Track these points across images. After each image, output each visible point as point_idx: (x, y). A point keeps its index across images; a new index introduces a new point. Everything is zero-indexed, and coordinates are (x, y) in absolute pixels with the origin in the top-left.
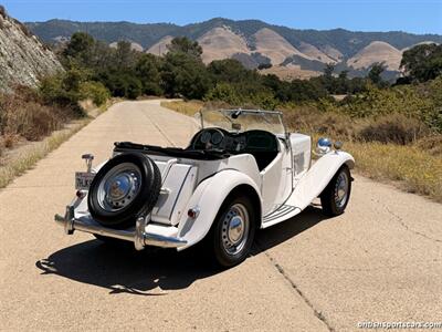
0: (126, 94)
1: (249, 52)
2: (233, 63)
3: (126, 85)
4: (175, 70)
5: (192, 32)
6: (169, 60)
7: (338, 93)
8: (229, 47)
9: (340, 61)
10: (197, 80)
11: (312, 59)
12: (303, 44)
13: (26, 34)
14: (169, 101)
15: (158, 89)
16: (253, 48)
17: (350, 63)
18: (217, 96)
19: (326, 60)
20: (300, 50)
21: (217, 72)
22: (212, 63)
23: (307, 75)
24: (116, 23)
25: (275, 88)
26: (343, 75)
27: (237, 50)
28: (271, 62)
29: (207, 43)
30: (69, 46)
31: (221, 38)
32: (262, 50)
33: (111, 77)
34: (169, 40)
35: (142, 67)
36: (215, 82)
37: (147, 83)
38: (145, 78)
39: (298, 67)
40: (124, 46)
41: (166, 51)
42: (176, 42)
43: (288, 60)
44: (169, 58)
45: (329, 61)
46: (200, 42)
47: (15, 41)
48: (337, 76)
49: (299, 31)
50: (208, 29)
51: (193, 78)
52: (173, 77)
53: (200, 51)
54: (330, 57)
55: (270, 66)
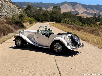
0: (40, 21)
1: (73, 10)
2: (69, 13)
3: (40, 19)
4: (54, 15)
5: (58, 5)
6: (52, 12)
7: (98, 22)
8: (68, 9)
9: (98, 13)
10: (59, 17)
11: (90, 12)
12: (88, 8)
13: (13, 4)
14: (52, 23)
15: (49, 20)
16: (74, 9)
17: (100, 14)
18: (65, 22)
19: (94, 13)
20: (87, 10)
21: (65, 15)
22: (64, 13)
23: (89, 16)
24: (39, 3)
25: (81, 20)
26: (99, 17)
27: (70, 10)
28: (79, 13)
29: (62, 8)
30: (26, 8)
31: (66, 7)
32: (77, 10)
33: (36, 16)
34: (52, 7)
35: (45, 14)
36: (64, 18)
37: (46, 18)
38: (45, 17)
39: (86, 14)
40: (41, 8)
41: (51, 10)
42: (54, 7)
43: (84, 13)
44: (52, 11)
45: (95, 13)
46: (61, 8)
47: (9, 5)
48: (97, 17)
49: (87, 5)
50: (62, 4)
51: (58, 17)
52: (53, 16)
53: (60, 10)
54: (95, 12)
55: (79, 14)
